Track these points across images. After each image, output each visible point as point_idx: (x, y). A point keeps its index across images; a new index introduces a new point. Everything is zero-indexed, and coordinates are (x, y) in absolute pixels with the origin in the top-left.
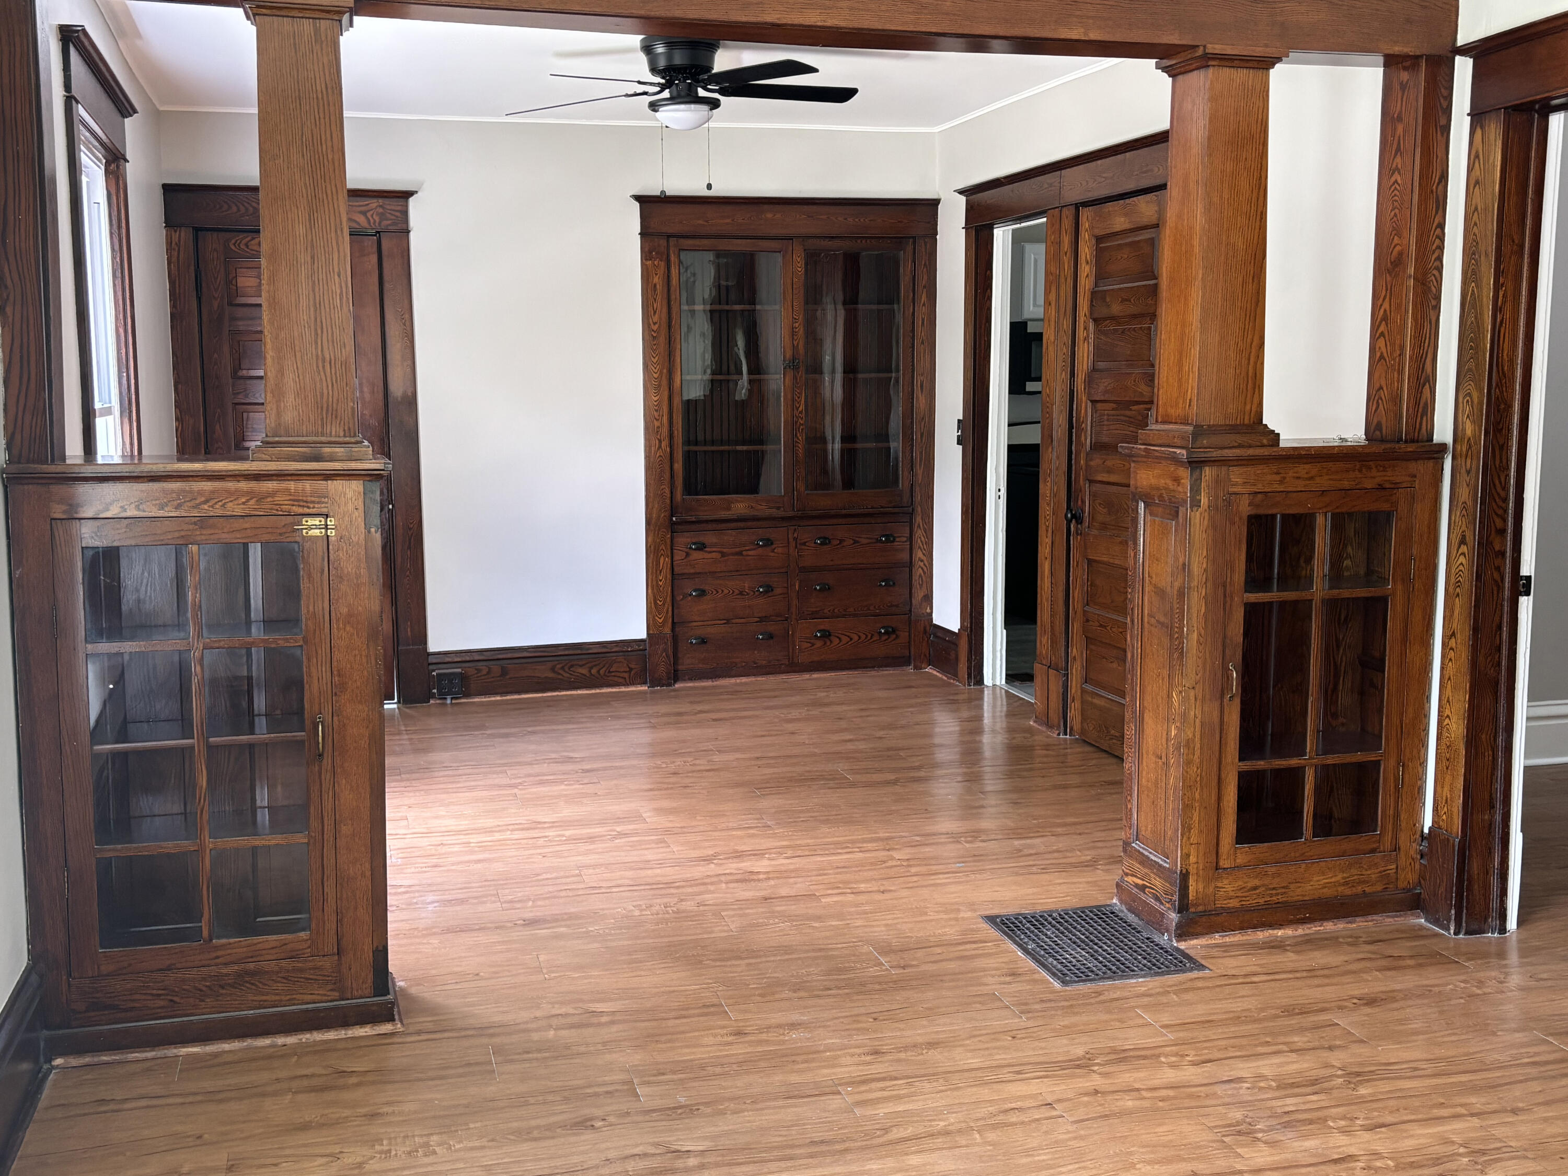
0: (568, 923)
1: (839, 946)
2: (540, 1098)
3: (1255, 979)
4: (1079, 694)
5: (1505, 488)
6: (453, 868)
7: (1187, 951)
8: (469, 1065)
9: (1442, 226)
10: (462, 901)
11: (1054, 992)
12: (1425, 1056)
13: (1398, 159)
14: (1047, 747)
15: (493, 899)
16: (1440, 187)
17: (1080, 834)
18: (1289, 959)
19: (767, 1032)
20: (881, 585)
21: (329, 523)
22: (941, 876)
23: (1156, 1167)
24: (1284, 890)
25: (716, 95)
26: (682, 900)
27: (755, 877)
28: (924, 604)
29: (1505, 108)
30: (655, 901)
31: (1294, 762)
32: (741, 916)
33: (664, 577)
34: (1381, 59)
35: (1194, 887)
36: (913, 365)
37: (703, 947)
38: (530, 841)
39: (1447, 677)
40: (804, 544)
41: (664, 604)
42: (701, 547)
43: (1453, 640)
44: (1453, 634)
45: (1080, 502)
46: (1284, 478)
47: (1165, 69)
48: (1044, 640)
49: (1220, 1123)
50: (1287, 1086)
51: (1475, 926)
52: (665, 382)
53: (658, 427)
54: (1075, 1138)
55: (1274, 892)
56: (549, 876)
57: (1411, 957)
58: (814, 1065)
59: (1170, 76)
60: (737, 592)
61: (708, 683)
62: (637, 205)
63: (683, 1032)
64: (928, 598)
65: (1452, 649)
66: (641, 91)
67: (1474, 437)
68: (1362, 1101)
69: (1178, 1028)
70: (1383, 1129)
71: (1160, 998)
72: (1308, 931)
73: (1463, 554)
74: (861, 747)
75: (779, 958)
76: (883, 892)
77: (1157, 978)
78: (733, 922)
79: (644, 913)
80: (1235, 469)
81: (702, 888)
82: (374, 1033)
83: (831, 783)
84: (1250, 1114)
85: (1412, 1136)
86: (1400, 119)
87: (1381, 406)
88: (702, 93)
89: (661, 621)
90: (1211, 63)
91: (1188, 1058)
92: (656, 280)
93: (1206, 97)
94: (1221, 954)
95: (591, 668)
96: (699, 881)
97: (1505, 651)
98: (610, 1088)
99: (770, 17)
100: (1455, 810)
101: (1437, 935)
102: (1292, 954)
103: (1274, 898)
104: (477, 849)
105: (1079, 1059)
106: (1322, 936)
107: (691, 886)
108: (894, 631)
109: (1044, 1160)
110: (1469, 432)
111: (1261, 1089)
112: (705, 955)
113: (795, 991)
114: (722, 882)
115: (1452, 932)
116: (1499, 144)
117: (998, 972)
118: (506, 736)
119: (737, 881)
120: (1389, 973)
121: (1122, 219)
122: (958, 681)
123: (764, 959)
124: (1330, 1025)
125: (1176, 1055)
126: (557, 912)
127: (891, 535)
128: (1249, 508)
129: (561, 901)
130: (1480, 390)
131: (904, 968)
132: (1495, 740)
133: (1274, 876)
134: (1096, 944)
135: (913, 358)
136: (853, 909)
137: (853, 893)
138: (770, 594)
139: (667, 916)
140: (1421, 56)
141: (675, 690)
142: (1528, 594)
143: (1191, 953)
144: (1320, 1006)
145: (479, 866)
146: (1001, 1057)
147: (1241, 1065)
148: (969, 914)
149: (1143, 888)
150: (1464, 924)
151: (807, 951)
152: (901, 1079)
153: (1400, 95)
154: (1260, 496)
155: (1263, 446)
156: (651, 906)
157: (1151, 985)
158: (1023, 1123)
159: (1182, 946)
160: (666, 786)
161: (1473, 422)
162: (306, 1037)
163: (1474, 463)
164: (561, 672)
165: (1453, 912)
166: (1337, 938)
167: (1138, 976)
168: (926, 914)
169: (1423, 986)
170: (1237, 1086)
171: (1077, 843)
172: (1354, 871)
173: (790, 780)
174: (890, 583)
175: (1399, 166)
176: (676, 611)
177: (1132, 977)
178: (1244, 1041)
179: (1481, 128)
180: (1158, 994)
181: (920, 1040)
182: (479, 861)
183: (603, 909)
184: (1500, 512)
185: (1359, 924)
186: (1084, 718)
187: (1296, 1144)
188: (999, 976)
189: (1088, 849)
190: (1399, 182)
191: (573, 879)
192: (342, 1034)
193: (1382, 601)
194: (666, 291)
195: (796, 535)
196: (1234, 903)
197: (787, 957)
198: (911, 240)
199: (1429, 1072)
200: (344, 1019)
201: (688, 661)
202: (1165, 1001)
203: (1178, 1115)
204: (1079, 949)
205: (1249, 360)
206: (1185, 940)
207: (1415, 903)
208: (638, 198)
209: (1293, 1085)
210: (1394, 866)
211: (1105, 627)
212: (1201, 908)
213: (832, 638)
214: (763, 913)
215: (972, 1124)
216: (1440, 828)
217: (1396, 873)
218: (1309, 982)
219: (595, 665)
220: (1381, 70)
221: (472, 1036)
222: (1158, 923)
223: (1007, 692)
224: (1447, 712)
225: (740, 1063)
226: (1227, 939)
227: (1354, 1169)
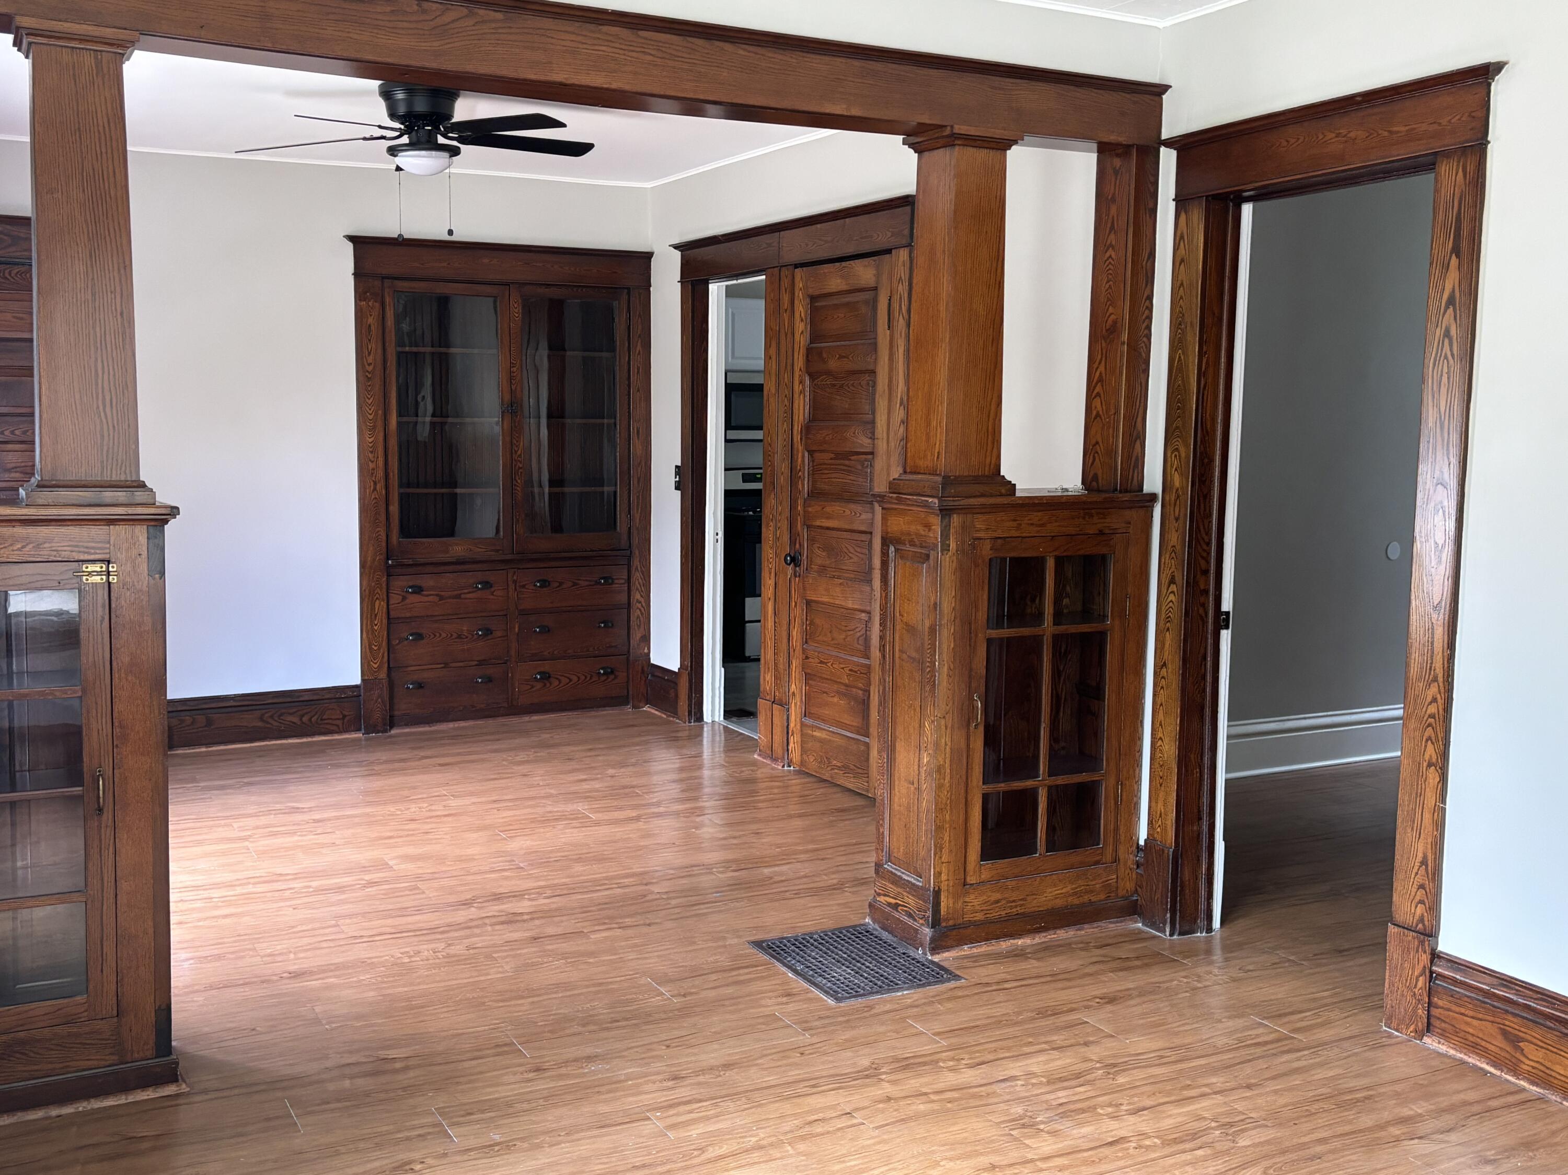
0: (337, 973)
1: (618, 979)
2: (351, 1146)
3: (1007, 985)
4: (798, 727)
5: (1208, 533)
6: (201, 924)
7: (942, 963)
8: (268, 1119)
9: (1150, 298)
10: (219, 957)
11: (829, 1008)
12: (1167, 1045)
13: (1112, 236)
14: (773, 778)
15: (251, 953)
16: (1149, 264)
17: (823, 859)
18: (1031, 966)
19: (566, 1066)
20: (600, 627)
21: (111, 569)
22: (702, 906)
23: (958, 1162)
24: (1022, 902)
25: (455, 143)
26: (449, 945)
27: (519, 918)
28: (642, 644)
29: (1207, 197)
30: (421, 947)
31: (1029, 783)
32: (514, 956)
33: (380, 623)
34: (1095, 146)
35: (945, 903)
36: (629, 412)
37: (482, 989)
38: (277, 894)
39: (1159, 703)
40: (524, 586)
41: (379, 649)
42: (418, 590)
43: (1164, 670)
44: (1164, 664)
45: (797, 546)
46: (1020, 525)
47: (911, 146)
48: (768, 678)
49: (1006, 1118)
50: (1056, 1080)
51: (1187, 928)
52: (380, 423)
53: (373, 469)
54: (880, 1143)
55: (1013, 904)
56: (304, 928)
57: (1137, 958)
58: (618, 1094)
59: (916, 152)
60: (455, 635)
61: (426, 729)
62: (350, 246)
63: (481, 1073)
64: (646, 639)
65: (1163, 677)
66: (379, 135)
67: (1182, 488)
68: (1121, 1089)
69: (950, 1035)
70: (1145, 1112)
71: (926, 1008)
72: (1043, 940)
73: (1173, 592)
74: (597, 786)
75: (560, 995)
76: (649, 925)
77: (920, 990)
78: (507, 962)
79: (413, 959)
80: (979, 516)
81: (468, 932)
82: (157, 1095)
83: (575, 823)
84: (1030, 1108)
85: (1171, 1116)
86: (1113, 200)
87: (1097, 460)
88: (441, 140)
89: (376, 666)
90: (957, 142)
91: (963, 1062)
92: (370, 320)
93: (952, 174)
94: (972, 964)
95: (303, 716)
96: (463, 925)
97: (1209, 678)
98: (420, 1131)
99: (559, 76)
100: (1169, 823)
101: (1155, 937)
102: (1034, 961)
103: (1014, 910)
104: (220, 904)
105: (866, 1069)
106: (1056, 943)
107: (456, 930)
108: (612, 672)
109: (855, 1166)
110: (1177, 484)
111: (1033, 1085)
112: (486, 997)
113: (584, 1026)
114: (486, 924)
115: (1168, 933)
116: (1202, 227)
117: (775, 994)
118: (222, 788)
119: (502, 923)
120: (1121, 974)
121: (839, 281)
122: (678, 718)
123: (545, 997)
124: (1081, 1024)
125: (953, 1059)
126: (323, 963)
127: (610, 578)
128: (991, 552)
129: (324, 951)
130: (1187, 446)
131: (684, 996)
132: (1202, 759)
133: (1013, 889)
134: (858, 962)
135: (629, 405)
136: (623, 943)
137: (620, 928)
138: (490, 637)
139: (437, 961)
140: (1132, 146)
141: (391, 737)
142: (1227, 627)
143: (945, 964)
144: (1069, 1006)
145: (228, 921)
146: (794, 1074)
147: (1012, 1065)
148: (736, 941)
149: (895, 907)
150: (1178, 926)
151: (587, 986)
152: (706, 1101)
153: (1113, 180)
154: (999, 541)
155: (1001, 495)
156: (419, 952)
157: (916, 997)
158: (828, 1133)
159: (936, 958)
160: (407, 833)
161: (1181, 475)
162: (83, 1106)
163: (1183, 510)
164: (270, 721)
165: (1168, 915)
166: (1070, 944)
167: (901, 989)
168: (694, 943)
169: (1152, 983)
170: (1013, 1084)
171: (822, 868)
172: (1080, 882)
173: (533, 821)
174: (609, 624)
175: (1114, 243)
176: (391, 656)
177: (898, 990)
178: (1010, 1043)
179: (1186, 213)
180: (924, 1004)
181: (714, 1062)
182: (225, 916)
183: (369, 958)
184: (1205, 554)
185: (1088, 931)
186: (804, 751)
187: (1075, 1131)
188: (776, 997)
189: (834, 873)
190: (1113, 256)
191: (330, 929)
192: (121, 1100)
193: (1102, 635)
194: (381, 332)
195: (515, 578)
196: (979, 917)
197: (568, 993)
198: (626, 291)
199: (1172, 1059)
200: (123, 1084)
201: (403, 707)
202: (932, 1011)
203: (967, 1114)
204: (844, 968)
205: (989, 416)
206: (938, 953)
207: (1132, 909)
208: (352, 239)
209: (1061, 1080)
210: (1114, 876)
211: (825, 663)
212: (951, 923)
213: (552, 680)
214: (535, 952)
215: (782, 1138)
216: (1155, 840)
217: (1117, 882)
218: (1053, 985)
219: (307, 713)
220: (1094, 156)
221: (264, 1091)
222: (912, 938)
223: (725, 728)
224: (1160, 735)
225: (546, 1098)
226: (975, 950)
227: (1128, 1149)
